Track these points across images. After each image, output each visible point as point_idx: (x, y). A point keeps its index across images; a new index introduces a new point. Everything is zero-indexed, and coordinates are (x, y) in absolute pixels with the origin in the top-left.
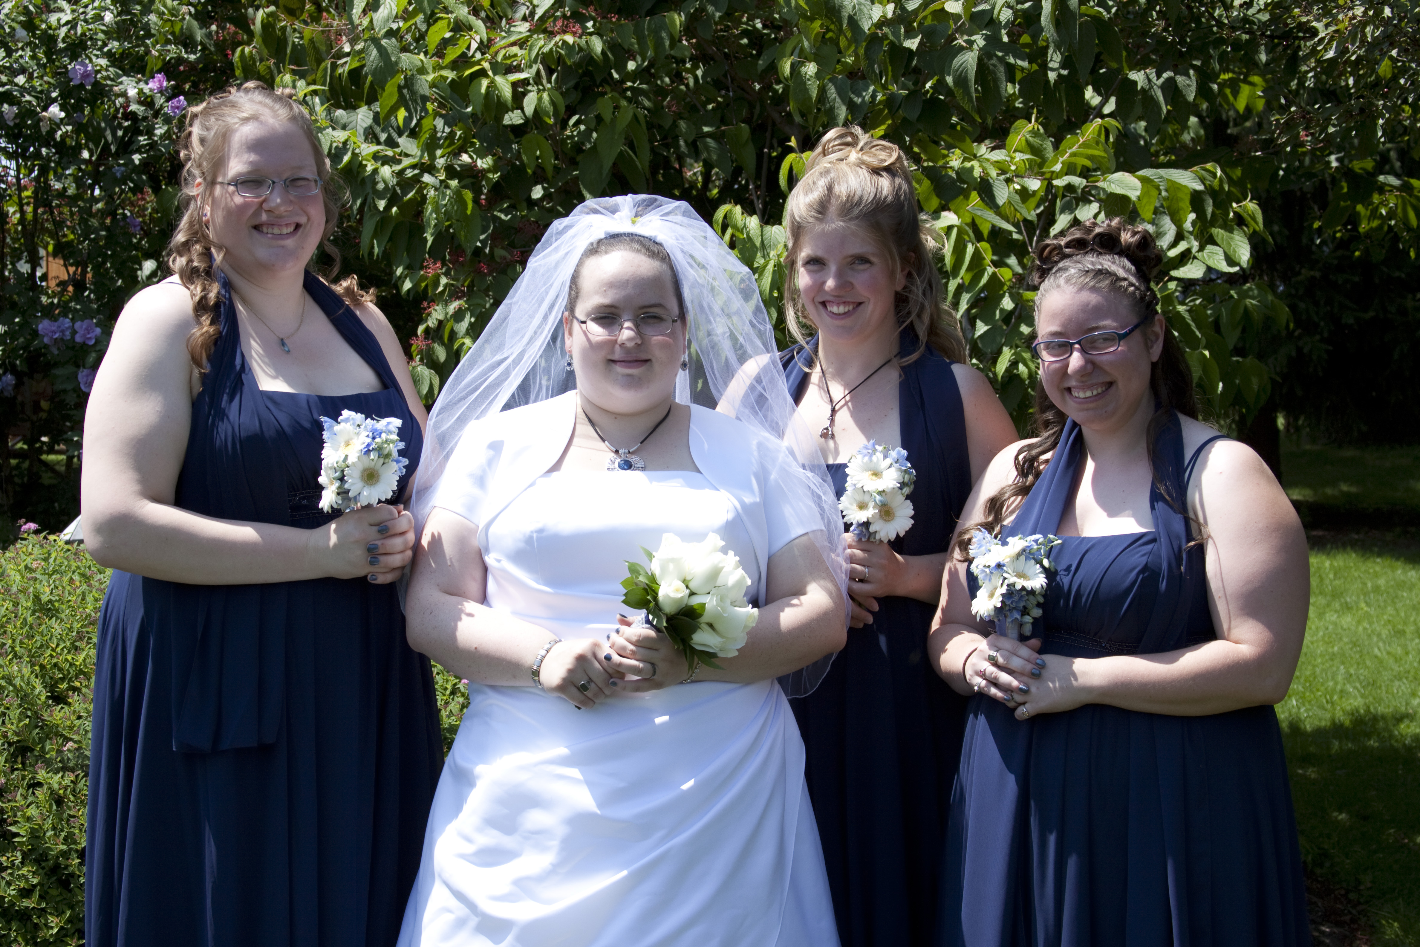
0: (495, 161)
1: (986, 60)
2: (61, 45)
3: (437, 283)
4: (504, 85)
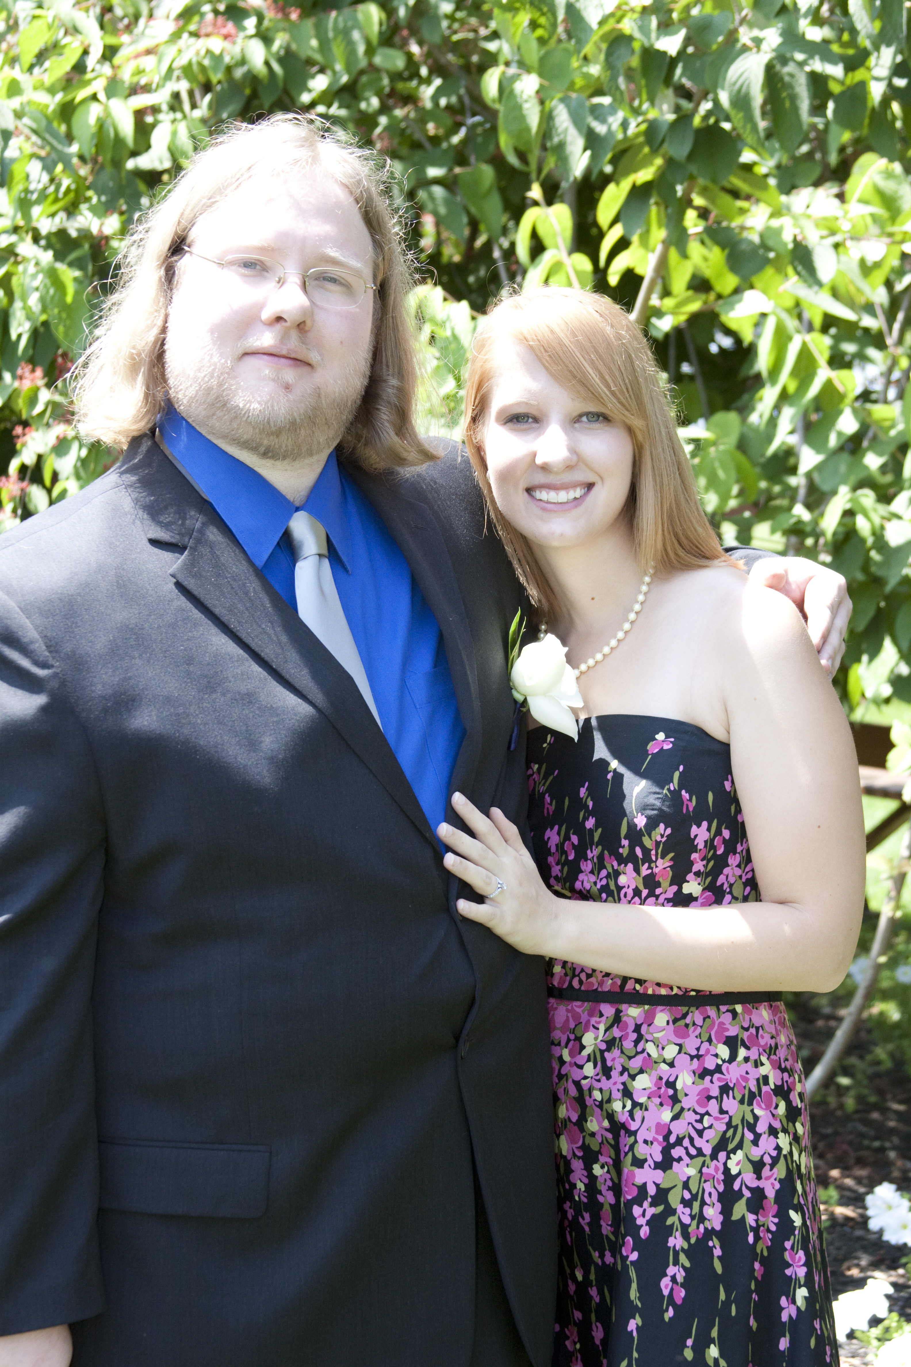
1: (778, 67)
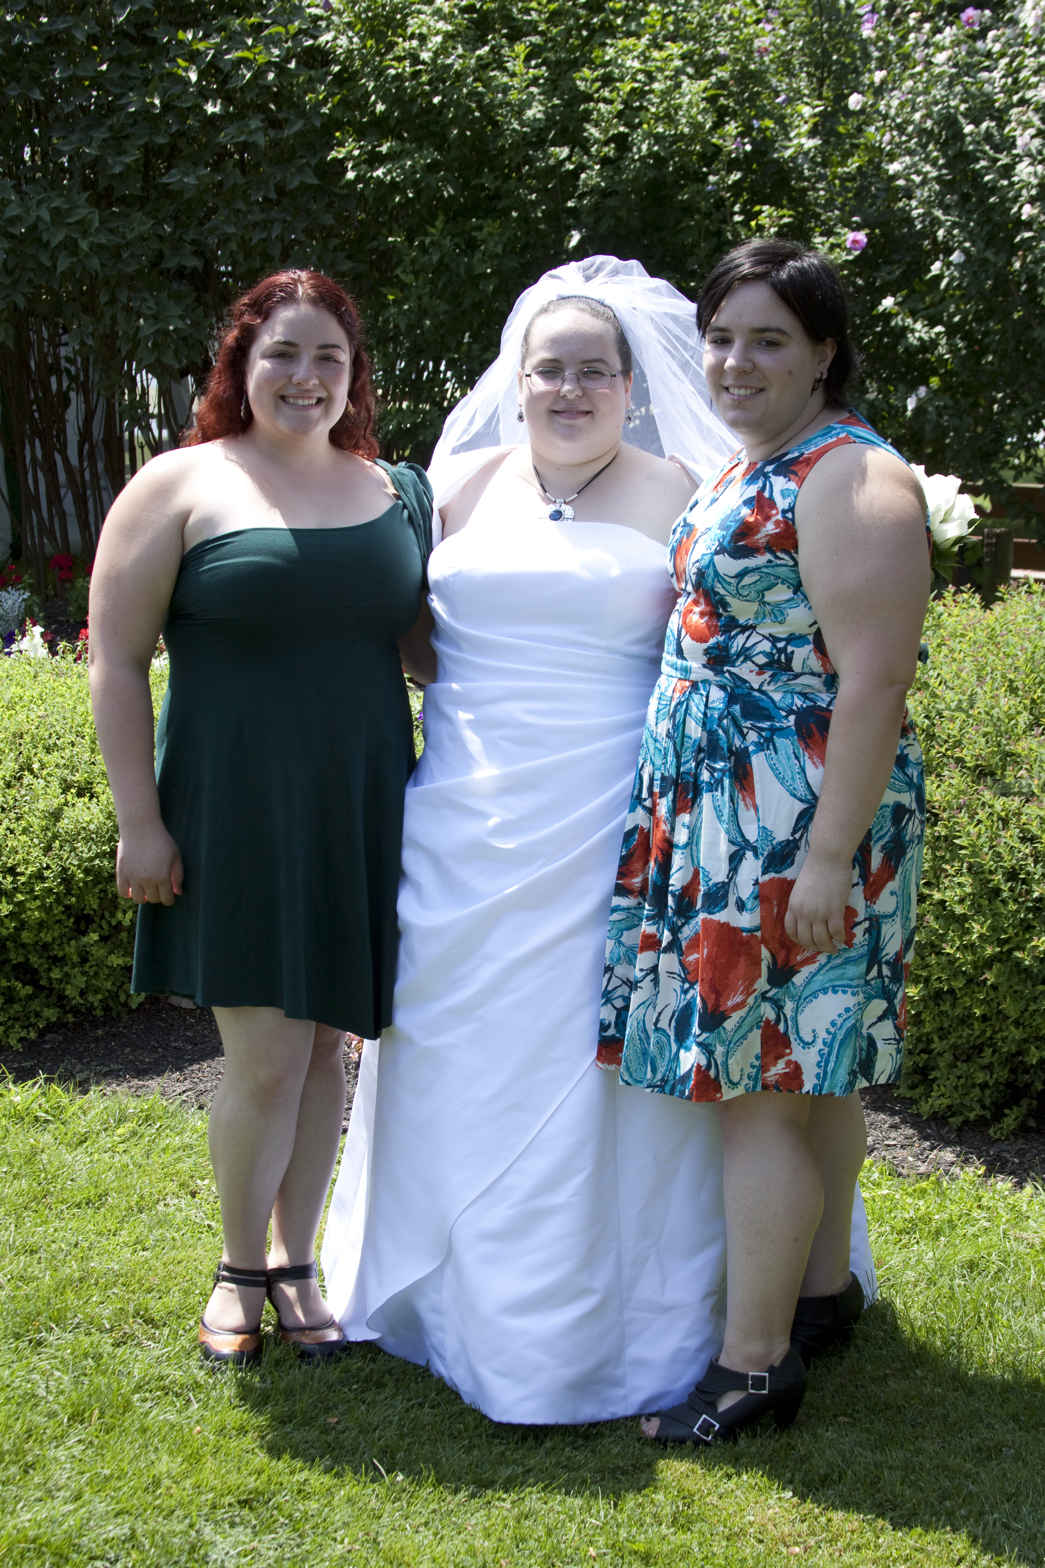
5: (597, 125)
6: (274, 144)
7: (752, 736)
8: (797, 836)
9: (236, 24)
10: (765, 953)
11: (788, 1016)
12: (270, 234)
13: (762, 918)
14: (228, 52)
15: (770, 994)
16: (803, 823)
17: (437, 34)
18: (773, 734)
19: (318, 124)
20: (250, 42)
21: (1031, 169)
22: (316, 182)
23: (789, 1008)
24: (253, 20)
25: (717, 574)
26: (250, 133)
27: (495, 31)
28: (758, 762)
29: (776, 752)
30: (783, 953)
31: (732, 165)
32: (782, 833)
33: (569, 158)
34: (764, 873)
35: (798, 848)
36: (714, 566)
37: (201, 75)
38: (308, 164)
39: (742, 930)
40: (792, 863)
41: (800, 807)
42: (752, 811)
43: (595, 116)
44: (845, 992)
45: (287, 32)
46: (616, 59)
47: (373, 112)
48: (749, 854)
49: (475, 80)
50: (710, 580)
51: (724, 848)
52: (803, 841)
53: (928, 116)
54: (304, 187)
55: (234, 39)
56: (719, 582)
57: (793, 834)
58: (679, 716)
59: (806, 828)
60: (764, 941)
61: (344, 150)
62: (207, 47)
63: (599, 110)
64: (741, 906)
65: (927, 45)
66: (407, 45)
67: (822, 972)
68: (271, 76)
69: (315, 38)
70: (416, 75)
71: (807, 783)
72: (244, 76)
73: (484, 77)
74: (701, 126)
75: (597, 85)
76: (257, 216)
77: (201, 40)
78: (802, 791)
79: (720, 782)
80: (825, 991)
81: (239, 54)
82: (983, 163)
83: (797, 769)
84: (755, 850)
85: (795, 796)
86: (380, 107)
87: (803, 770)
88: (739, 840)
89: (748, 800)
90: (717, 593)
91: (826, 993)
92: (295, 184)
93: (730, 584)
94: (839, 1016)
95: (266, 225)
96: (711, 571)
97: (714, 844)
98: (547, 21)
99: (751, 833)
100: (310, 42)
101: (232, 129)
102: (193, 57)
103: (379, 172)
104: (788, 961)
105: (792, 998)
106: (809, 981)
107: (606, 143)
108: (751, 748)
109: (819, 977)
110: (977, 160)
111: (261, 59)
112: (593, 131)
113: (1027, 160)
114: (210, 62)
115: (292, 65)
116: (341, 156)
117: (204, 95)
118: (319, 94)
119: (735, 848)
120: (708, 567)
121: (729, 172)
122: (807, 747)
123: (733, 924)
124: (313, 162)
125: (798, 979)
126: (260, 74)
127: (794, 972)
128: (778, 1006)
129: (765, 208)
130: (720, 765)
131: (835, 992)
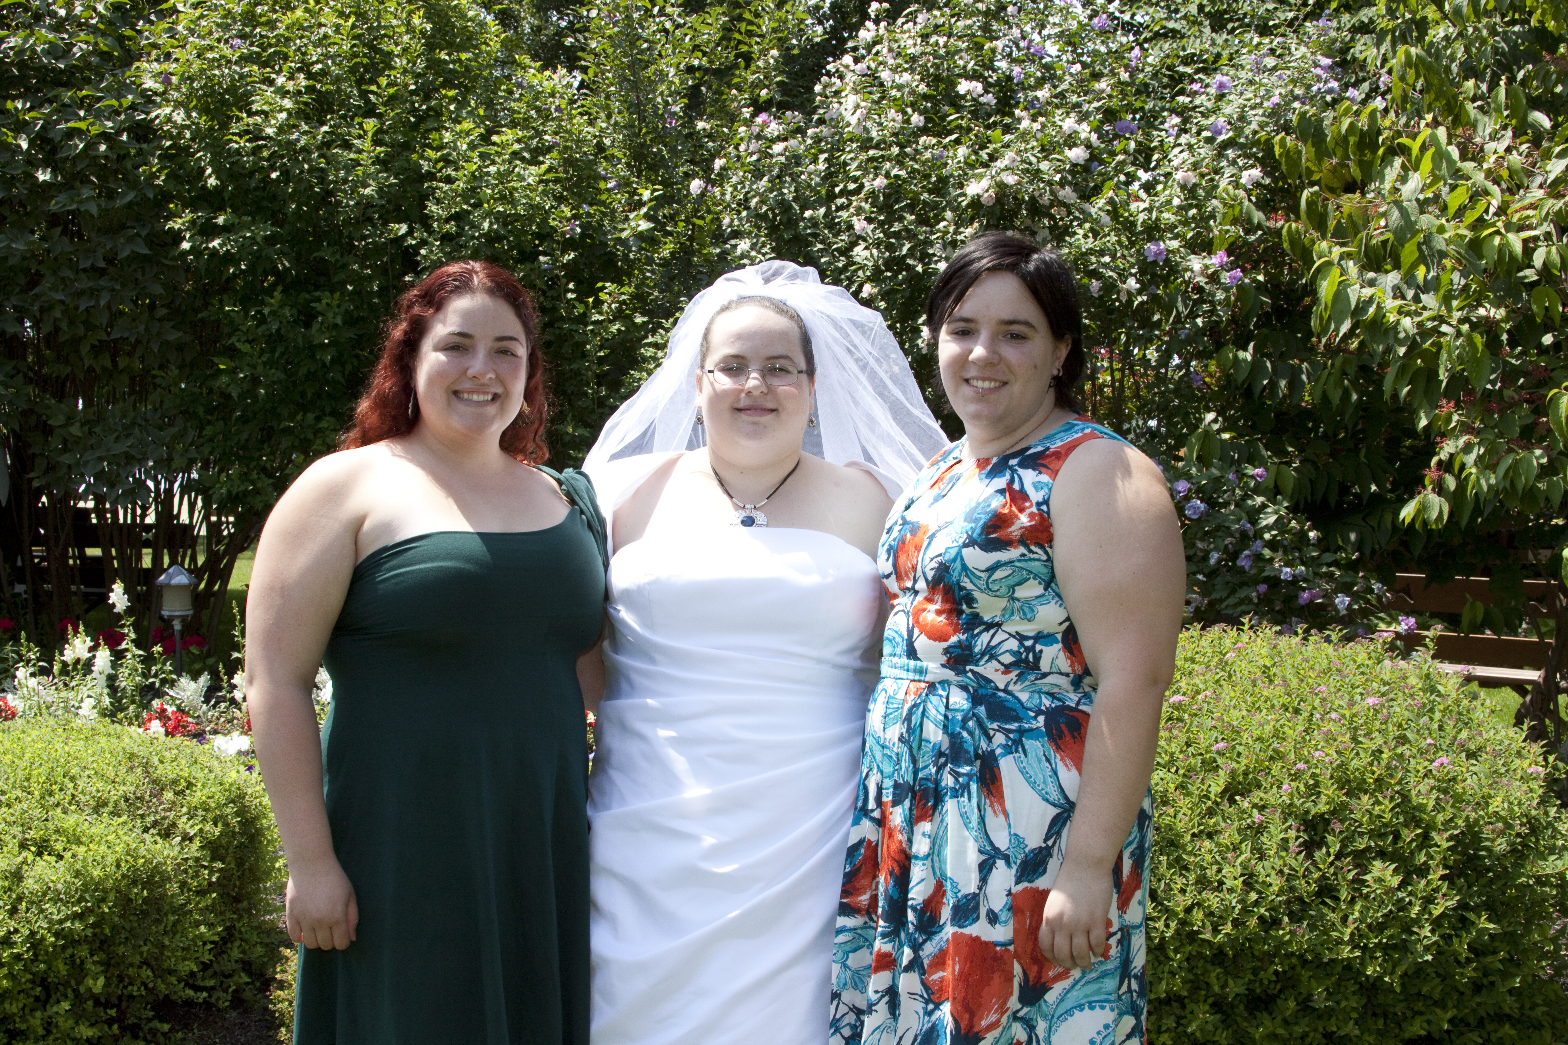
0: (1508, 313)
2: (1139, 229)
3: (1449, 420)
4: (1515, 241)
5: (438, 202)
6: (104, 212)
7: (999, 739)
8: (1050, 843)
9: (67, 95)
10: (1017, 969)
11: (1041, 1037)
12: (98, 301)
13: (1016, 931)
14: (58, 122)
15: (1021, 1014)
16: (1055, 829)
17: (281, 111)
18: (1021, 735)
19: (151, 195)
20: (82, 113)
21: (867, 253)
22: (146, 251)
23: (1041, 1027)
24: (84, 92)
25: (964, 567)
26: (81, 202)
27: (332, 112)
28: (1007, 766)
29: (1026, 755)
30: (1035, 969)
31: (569, 244)
32: (1034, 841)
33: (410, 232)
34: (1017, 883)
35: (1051, 856)
36: (962, 559)
37: (31, 144)
38: (138, 235)
39: (995, 944)
40: (1044, 872)
41: (1053, 811)
42: (1002, 817)
43: (438, 194)
44: (1103, 1008)
45: (121, 105)
46: (455, 142)
47: (204, 187)
48: (1000, 863)
49: (320, 156)
50: (956, 574)
51: (973, 858)
52: (1056, 848)
53: (763, 202)
54: (135, 257)
55: (66, 111)
56: (967, 576)
57: (1045, 841)
58: (915, 719)
59: (1059, 834)
60: (1016, 955)
61: (180, 221)
62: (37, 118)
63: (441, 189)
64: (993, 918)
65: (758, 137)
66: (251, 121)
67: (1077, 987)
68: (103, 148)
69: (147, 114)
70: (256, 150)
71: (1060, 786)
72: (77, 146)
73: (329, 153)
74: (539, 207)
75: (441, 164)
76: (84, 283)
77: (30, 110)
78: (1055, 795)
79: (966, 787)
80: (1081, 1007)
81: (71, 124)
82: (820, 246)
83: (1049, 772)
84: (1007, 859)
85: (1047, 800)
86: (212, 182)
87: (1055, 773)
88: (988, 848)
89: (997, 806)
90: (962, 588)
91: (1082, 1010)
92: (125, 253)
93: (979, 578)
94: (1098, 1033)
95: (94, 293)
96: (958, 564)
97: (961, 853)
98: (385, 104)
99: (1002, 841)
100: (143, 116)
101: (62, 198)
102: (20, 127)
103: (216, 243)
104: (1040, 977)
105: (1044, 1017)
106: (1062, 999)
107: (447, 221)
108: (999, 751)
109: (1074, 993)
110: (812, 244)
111: (94, 130)
112: (434, 208)
113: (863, 245)
114: (38, 133)
115: (125, 137)
116: (177, 227)
117: (32, 163)
118: (152, 166)
119: (984, 857)
120: (954, 560)
121: (564, 252)
122: (1058, 748)
123: (983, 938)
124: (144, 233)
125: (1051, 997)
126: (91, 145)
127: (1046, 989)
128: (1030, 1027)
129: (608, 284)
130: (965, 769)
131: (1092, 1008)
